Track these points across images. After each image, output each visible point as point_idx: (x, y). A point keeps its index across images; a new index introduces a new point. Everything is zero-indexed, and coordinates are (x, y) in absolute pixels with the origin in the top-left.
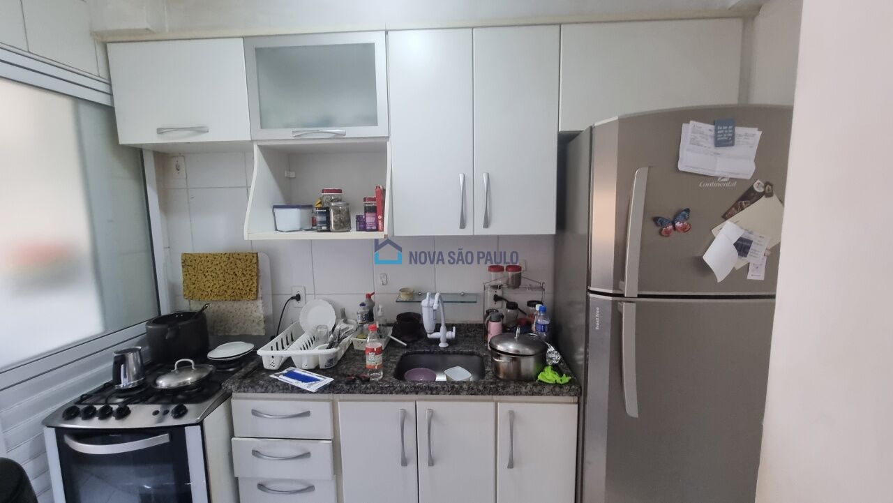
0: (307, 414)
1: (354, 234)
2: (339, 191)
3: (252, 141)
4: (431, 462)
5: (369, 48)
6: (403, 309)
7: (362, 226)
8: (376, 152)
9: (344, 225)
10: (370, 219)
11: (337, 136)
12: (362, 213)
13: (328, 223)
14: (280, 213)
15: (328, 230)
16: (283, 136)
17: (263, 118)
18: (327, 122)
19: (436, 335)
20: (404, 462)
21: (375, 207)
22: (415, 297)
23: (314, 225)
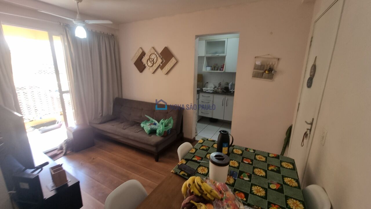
0: (209, 97)
1: (219, 71)
2: (217, 64)
3: (204, 56)
4: (227, 106)
5: (225, 41)
6: (226, 86)
7: (220, 70)
8: (224, 58)
9: (217, 70)
10: (222, 69)
11: (218, 55)
12: (220, 68)
13: (215, 69)
14: (207, 68)
15: (215, 70)
16: (210, 55)
17: (207, 52)
18: (216, 53)
19: (231, 90)
20: (223, 105)
21: (223, 67)
22: (228, 84)
23: (212, 70)
